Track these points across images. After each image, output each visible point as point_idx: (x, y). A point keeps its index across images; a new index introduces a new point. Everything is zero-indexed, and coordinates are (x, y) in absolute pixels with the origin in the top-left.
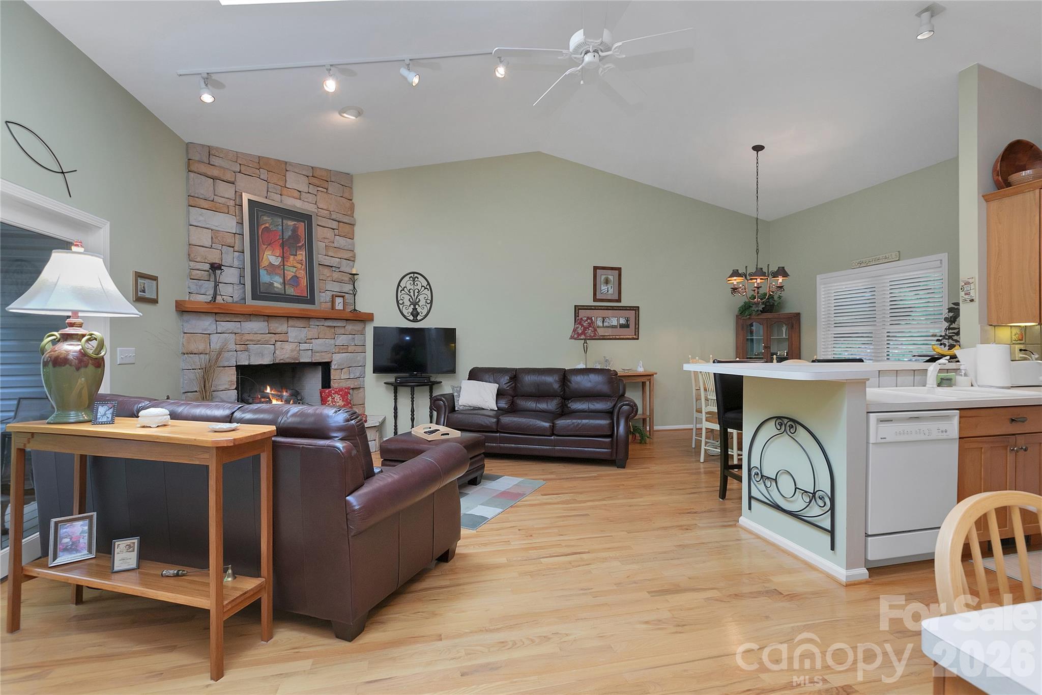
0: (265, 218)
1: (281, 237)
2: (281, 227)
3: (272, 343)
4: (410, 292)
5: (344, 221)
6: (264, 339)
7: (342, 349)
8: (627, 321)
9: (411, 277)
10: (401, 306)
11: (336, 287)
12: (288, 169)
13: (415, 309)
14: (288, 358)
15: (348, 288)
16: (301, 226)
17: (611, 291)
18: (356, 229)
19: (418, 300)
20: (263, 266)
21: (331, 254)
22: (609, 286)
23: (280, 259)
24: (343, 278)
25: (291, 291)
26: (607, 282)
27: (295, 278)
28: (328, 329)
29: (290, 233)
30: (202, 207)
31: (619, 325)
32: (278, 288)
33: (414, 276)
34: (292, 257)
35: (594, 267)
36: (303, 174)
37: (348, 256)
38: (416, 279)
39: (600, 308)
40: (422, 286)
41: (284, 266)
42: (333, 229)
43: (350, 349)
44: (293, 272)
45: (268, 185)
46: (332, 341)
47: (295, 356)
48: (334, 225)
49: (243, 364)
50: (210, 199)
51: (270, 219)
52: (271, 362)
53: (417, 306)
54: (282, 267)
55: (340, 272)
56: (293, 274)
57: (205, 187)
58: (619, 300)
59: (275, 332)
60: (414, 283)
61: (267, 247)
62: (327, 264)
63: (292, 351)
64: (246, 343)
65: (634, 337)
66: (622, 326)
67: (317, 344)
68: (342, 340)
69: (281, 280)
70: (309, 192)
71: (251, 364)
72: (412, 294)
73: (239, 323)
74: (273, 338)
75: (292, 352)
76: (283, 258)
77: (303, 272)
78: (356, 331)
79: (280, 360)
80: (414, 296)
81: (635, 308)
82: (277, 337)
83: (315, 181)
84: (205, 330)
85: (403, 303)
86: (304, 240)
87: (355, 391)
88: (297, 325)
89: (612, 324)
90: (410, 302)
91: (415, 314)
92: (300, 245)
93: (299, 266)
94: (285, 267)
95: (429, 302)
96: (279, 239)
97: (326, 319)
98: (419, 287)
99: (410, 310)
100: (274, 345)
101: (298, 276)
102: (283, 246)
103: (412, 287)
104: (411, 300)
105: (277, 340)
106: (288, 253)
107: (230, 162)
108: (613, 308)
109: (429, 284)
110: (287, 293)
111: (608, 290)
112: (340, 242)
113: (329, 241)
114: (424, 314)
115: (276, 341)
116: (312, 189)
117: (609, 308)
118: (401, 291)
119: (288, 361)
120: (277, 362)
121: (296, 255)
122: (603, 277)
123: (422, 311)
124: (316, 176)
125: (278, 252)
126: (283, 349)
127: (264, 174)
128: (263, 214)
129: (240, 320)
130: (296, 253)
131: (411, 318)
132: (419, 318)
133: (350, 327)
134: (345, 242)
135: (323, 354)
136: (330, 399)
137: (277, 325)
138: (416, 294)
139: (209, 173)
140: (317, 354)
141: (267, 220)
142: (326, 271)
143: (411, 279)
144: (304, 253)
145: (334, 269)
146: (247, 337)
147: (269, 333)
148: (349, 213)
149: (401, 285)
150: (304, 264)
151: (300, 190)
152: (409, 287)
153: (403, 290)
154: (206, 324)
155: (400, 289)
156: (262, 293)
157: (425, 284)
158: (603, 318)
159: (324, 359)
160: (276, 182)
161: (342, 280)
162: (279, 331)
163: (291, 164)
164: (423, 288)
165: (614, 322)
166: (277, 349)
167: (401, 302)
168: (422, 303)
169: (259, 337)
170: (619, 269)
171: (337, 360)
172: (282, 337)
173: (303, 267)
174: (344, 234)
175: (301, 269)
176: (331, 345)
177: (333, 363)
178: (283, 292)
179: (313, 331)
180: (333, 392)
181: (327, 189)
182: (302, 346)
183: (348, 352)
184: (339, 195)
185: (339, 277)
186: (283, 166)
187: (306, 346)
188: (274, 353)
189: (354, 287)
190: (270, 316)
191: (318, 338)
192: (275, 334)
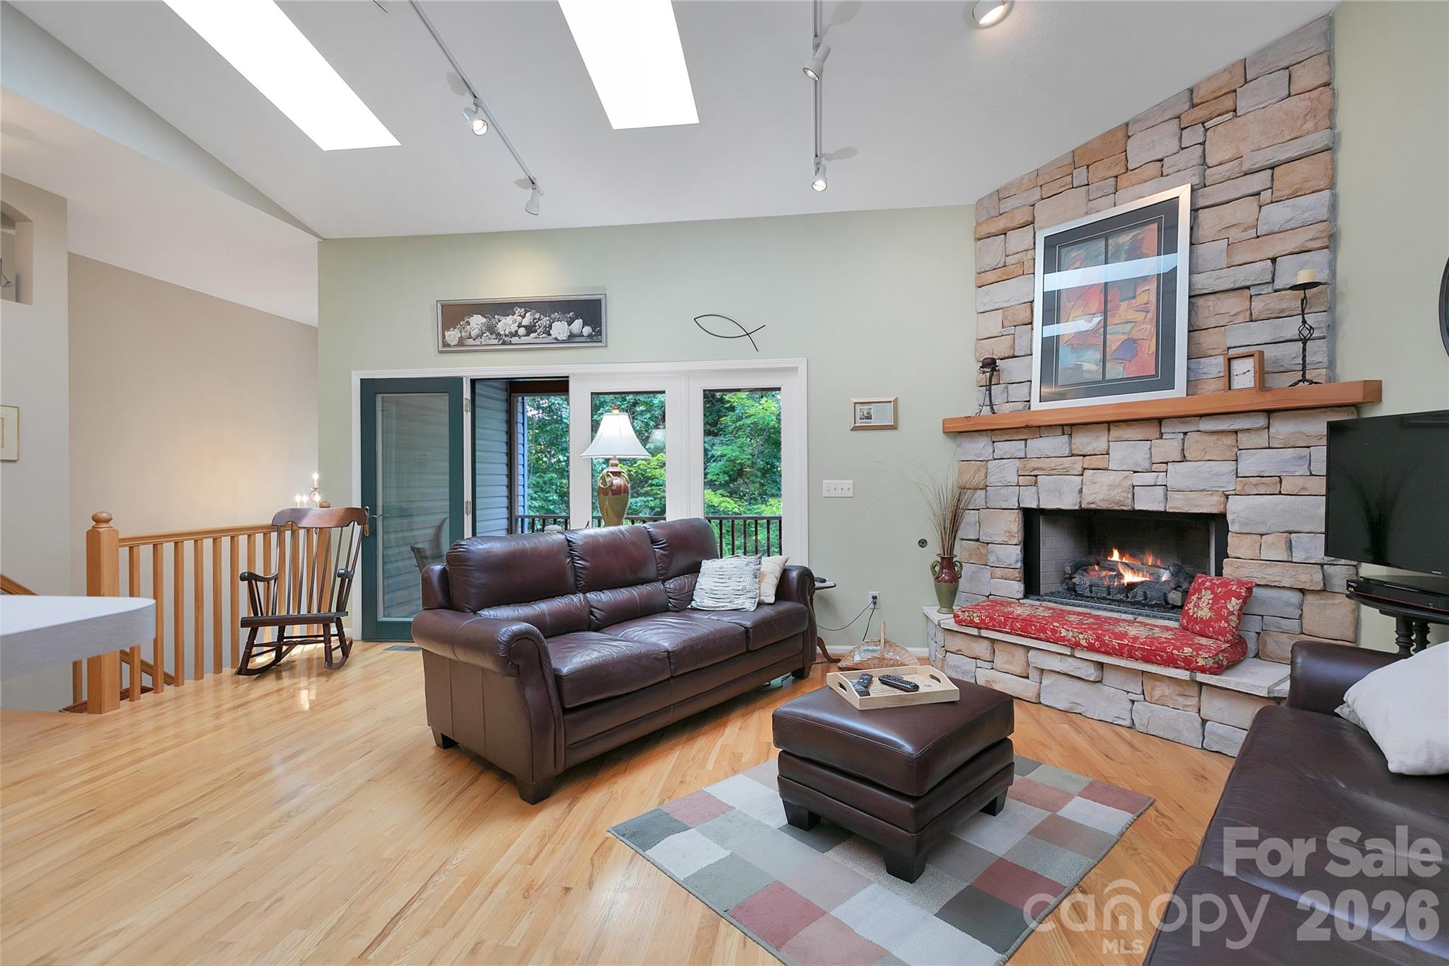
0: (1075, 254)
2: (1104, 257)
3: (1077, 473)
5: (1283, 157)
6: (1062, 467)
7: (1256, 485)
11: (1260, 333)
12: (1130, 134)
14: (1102, 500)
16: (1150, 234)
18: (1346, 153)
20: (1065, 341)
21: (1239, 260)
23: (1098, 319)
25: (1116, 371)
27: (1131, 344)
28: (1214, 438)
30: (990, 282)
32: (1090, 372)
34: (1124, 305)
36: (1168, 118)
37: (1304, 241)
41: (1105, 327)
42: (1258, 194)
43: (1287, 486)
44: (1124, 334)
45: (1088, 190)
46: (1230, 466)
48: (1260, 181)
49: (1029, 506)
50: (999, 266)
51: (1081, 251)
52: (1075, 505)
54: (1102, 330)
55: (1276, 291)
56: (1125, 337)
57: (994, 251)
59: (1081, 453)
61: (1075, 304)
62: (1224, 289)
63: (1111, 487)
64: (1032, 474)
67: (1178, 475)
68: (1257, 461)
69: (1099, 356)
70: (1182, 148)
71: (1041, 507)
73: (1023, 441)
74: (1078, 463)
75: (1110, 489)
76: (1106, 312)
77: (1148, 327)
78: (1310, 436)
79: (1091, 504)
82: (1086, 462)
83: (1200, 113)
84: (980, 455)
87: (1311, 600)
88: (1126, 437)
93: (1140, 316)
94: (1109, 328)
97: (1202, 417)
100: (1081, 475)
101: (1136, 338)
105: (1085, 466)
106: (1117, 299)
107: (1026, 194)
110: (1108, 377)
112: (1277, 215)
113: (1242, 227)
115: (1084, 469)
116: (1191, 136)
119: (1103, 506)
120: (1083, 505)
121: (1134, 297)
124: (1199, 101)
125: (1097, 305)
126: (1096, 483)
127: (1080, 176)
128: (1070, 248)
129: (1024, 438)
130: (1136, 292)
133: (1284, 428)
134: (1293, 209)
135: (1192, 495)
137: (1088, 440)
139: (993, 230)
140: (1177, 496)
142: (1232, 304)
144: (1153, 287)
145: (1253, 291)
146: (1035, 464)
147: (1070, 455)
150: (1153, 308)
151: (1159, 157)
154: (979, 447)
156: (1060, 387)
159: (1197, 506)
160: (1105, 174)
161: (1283, 311)
162: (1090, 449)
163: (1138, 118)
166: (1085, 484)
169: (1053, 463)
171: (1237, 510)
172: (1095, 462)
173: (1150, 316)
174: (1287, 192)
175: (1144, 321)
176: (1218, 475)
177: (1229, 517)
178: (1100, 378)
179: (1168, 446)
180: (1208, 584)
181: (1235, 111)
182: (1138, 479)
183: (1280, 493)
184: (1275, 100)
185: (1272, 305)
186: (1120, 135)
187: (1149, 478)
188: (1081, 491)
189: (1304, 322)
190: (1072, 425)
191: (1184, 459)
192: (1084, 456)
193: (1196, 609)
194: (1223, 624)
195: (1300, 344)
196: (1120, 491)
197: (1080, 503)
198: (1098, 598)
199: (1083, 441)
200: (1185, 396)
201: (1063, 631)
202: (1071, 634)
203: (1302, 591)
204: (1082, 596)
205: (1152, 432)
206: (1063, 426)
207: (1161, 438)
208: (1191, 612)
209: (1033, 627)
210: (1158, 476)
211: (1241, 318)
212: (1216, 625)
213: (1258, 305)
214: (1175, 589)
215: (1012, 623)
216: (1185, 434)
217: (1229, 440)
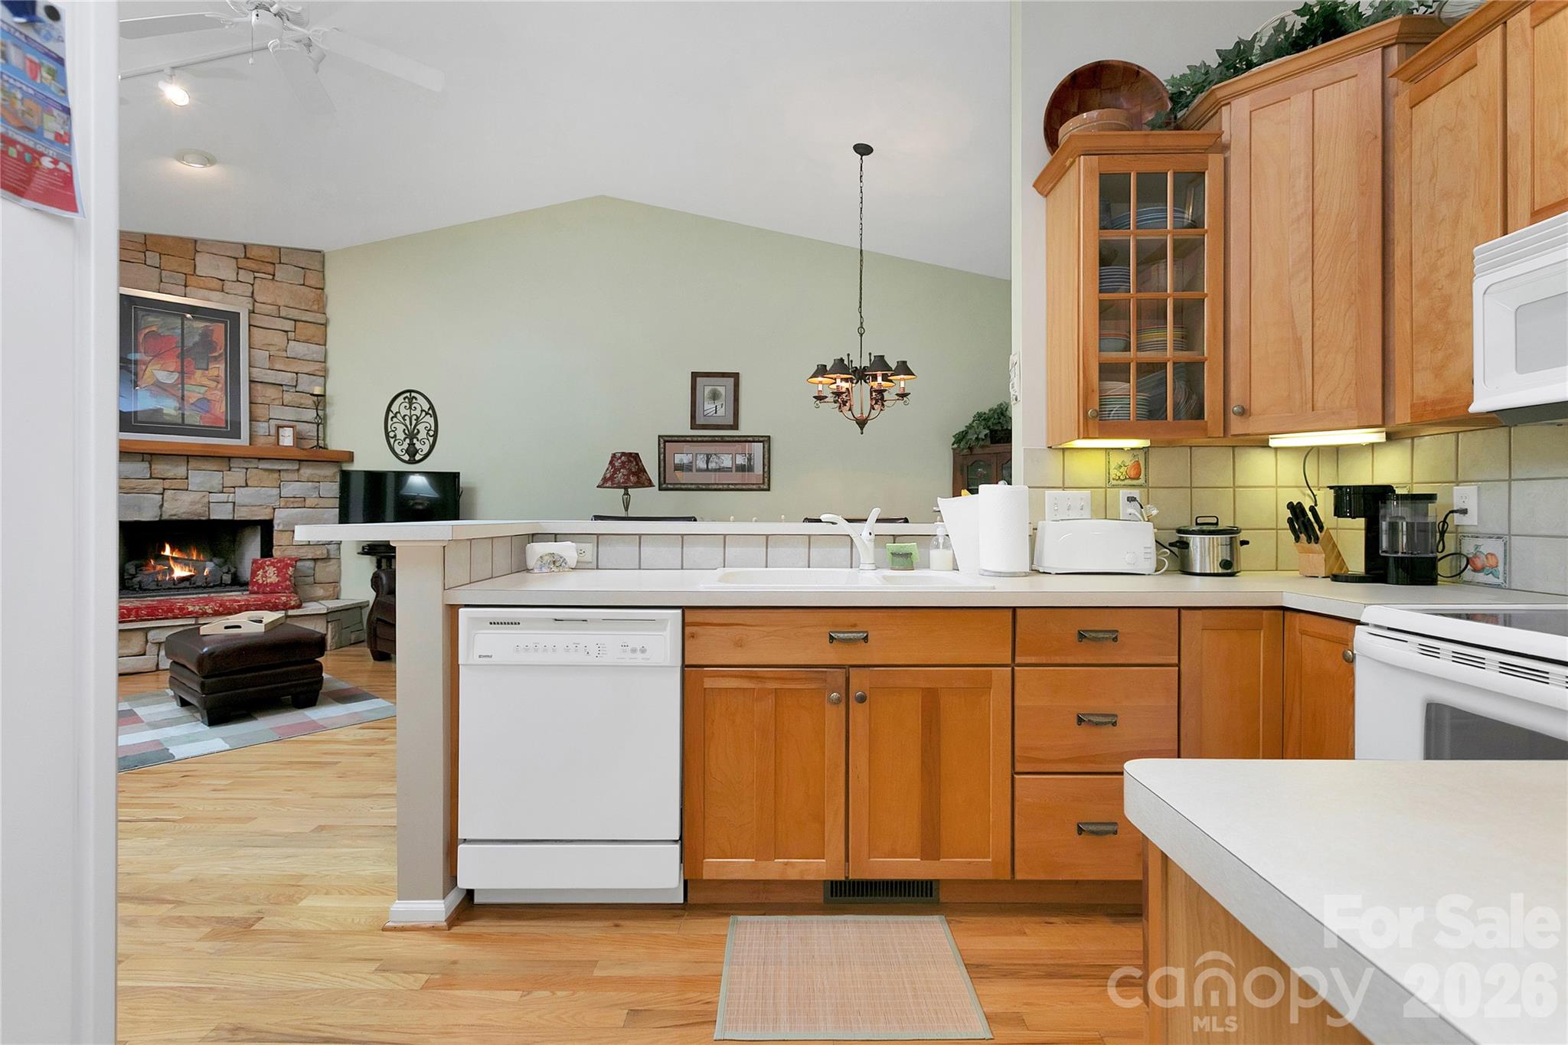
0: (151, 319)
1: (180, 344)
2: (179, 331)
3: (157, 492)
4: (405, 420)
5: (303, 319)
6: (143, 486)
7: (293, 502)
8: (749, 460)
9: (407, 397)
10: (392, 441)
11: (290, 414)
12: (198, 250)
13: (412, 444)
14: (184, 513)
15: (311, 415)
16: (219, 330)
17: (721, 412)
18: (331, 330)
19: (416, 431)
21: (277, 367)
22: (718, 403)
23: (176, 375)
24: (303, 401)
25: (193, 419)
26: (715, 396)
27: (204, 401)
28: (266, 473)
29: (197, 338)
31: (734, 468)
32: (170, 415)
33: (410, 395)
34: (199, 373)
35: (692, 373)
36: (228, 255)
37: (313, 369)
38: (414, 401)
39: (700, 439)
40: (422, 411)
41: (183, 384)
42: (287, 332)
43: (308, 503)
44: (199, 393)
45: (161, 273)
46: (276, 491)
47: (198, 511)
48: (288, 325)
51: (158, 320)
52: (156, 517)
53: (415, 441)
54: (180, 386)
55: (296, 392)
56: (201, 396)
58: (735, 426)
59: (163, 477)
60: (410, 408)
61: (151, 360)
62: (268, 382)
63: (193, 503)
65: (762, 486)
66: (741, 469)
67: (242, 495)
68: (289, 490)
69: (177, 404)
70: (238, 281)
72: (408, 422)
74: (160, 485)
75: (191, 505)
76: (182, 373)
77: (219, 393)
78: (320, 476)
79: (171, 515)
80: (411, 425)
81: (761, 439)
82: (167, 484)
83: (249, 264)
85: (395, 436)
86: (223, 348)
87: (320, 564)
88: (203, 467)
89: (722, 465)
90: (405, 434)
91: (412, 451)
92: (216, 354)
93: (213, 384)
94: (186, 386)
95: (431, 433)
96: (176, 347)
97: (259, 459)
98: (418, 412)
99: (405, 446)
100: (162, 494)
101: (209, 398)
102: (182, 357)
103: (408, 412)
104: (406, 432)
105: (166, 487)
106: (192, 367)
108: (722, 440)
109: (432, 407)
110: (186, 422)
111: (714, 410)
112: (297, 348)
113: (278, 348)
114: (425, 452)
115: (164, 489)
116: (244, 276)
117: (717, 439)
118: (392, 418)
119: (184, 517)
120: (165, 517)
121: (207, 369)
122: (708, 390)
123: (421, 447)
124: (251, 257)
125: (173, 364)
126: (176, 500)
127: (153, 258)
128: (148, 313)
130: (208, 366)
131: (406, 457)
132: (418, 457)
133: (307, 472)
134: (306, 349)
135: (254, 508)
136: (260, 572)
137: (168, 467)
138: (414, 422)
140: (244, 509)
141: (156, 321)
142: (272, 393)
143: (407, 400)
144: (222, 366)
145: (285, 388)
147: (151, 478)
148: (315, 307)
149: (392, 409)
150: (222, 381)
151: (222, 278)
152: (404, 412)
153: (395, 416)
155: (391, 415)
156: (140, 422)
157: (426, 407)
158: (707, 455)
159: (259, 516)
160: (175, 268)
161: (301, 404)
162: (170, 474)
163: (204, 242)
164: (424, 413)
165: (727, 461)
166: (166, 501)
167: (392, 434)
168: (422, 435)
170: (736, 376)
171: (281, 518)
172: (176, 484)
173: (220, 386)
174: (305, 338)
175: (216, 388)
176: (270, 496)
177: (276, 522)
178: (180, 421)
179: (236, 476)
180: (268, 563)
181: (274, 275)
182: (214, 498)
183: (305, 507)
184: (297, 283)
185: (296, 399)
186: (191, 246)
187: (223, 497)
188: (162, 506)
189: (318, 415)
190: (151, 454)
191: (247, 486)
192: (164, 479)
193: (264, 579)
194: (288, 583)
195: (315, 426)
196: (200, 506)
197: (161, 515)
198: (164, 589)
199: (160, 468)
200: (248, 444)
201: (189, 607)
202: (198, 607)
203: (315, 560)
204: (149, 590)
205: (224, 466)
206: (143, 453)
207: (229, 470)
208: (260, 581)
209: (160, 611)
210: (229, 496)
211: (277, 402)
212: (284, 585)
213: (288, 397)
214: (227, 573)
215: (137, 612)
216: (247, 469)
217: (276, 475)
